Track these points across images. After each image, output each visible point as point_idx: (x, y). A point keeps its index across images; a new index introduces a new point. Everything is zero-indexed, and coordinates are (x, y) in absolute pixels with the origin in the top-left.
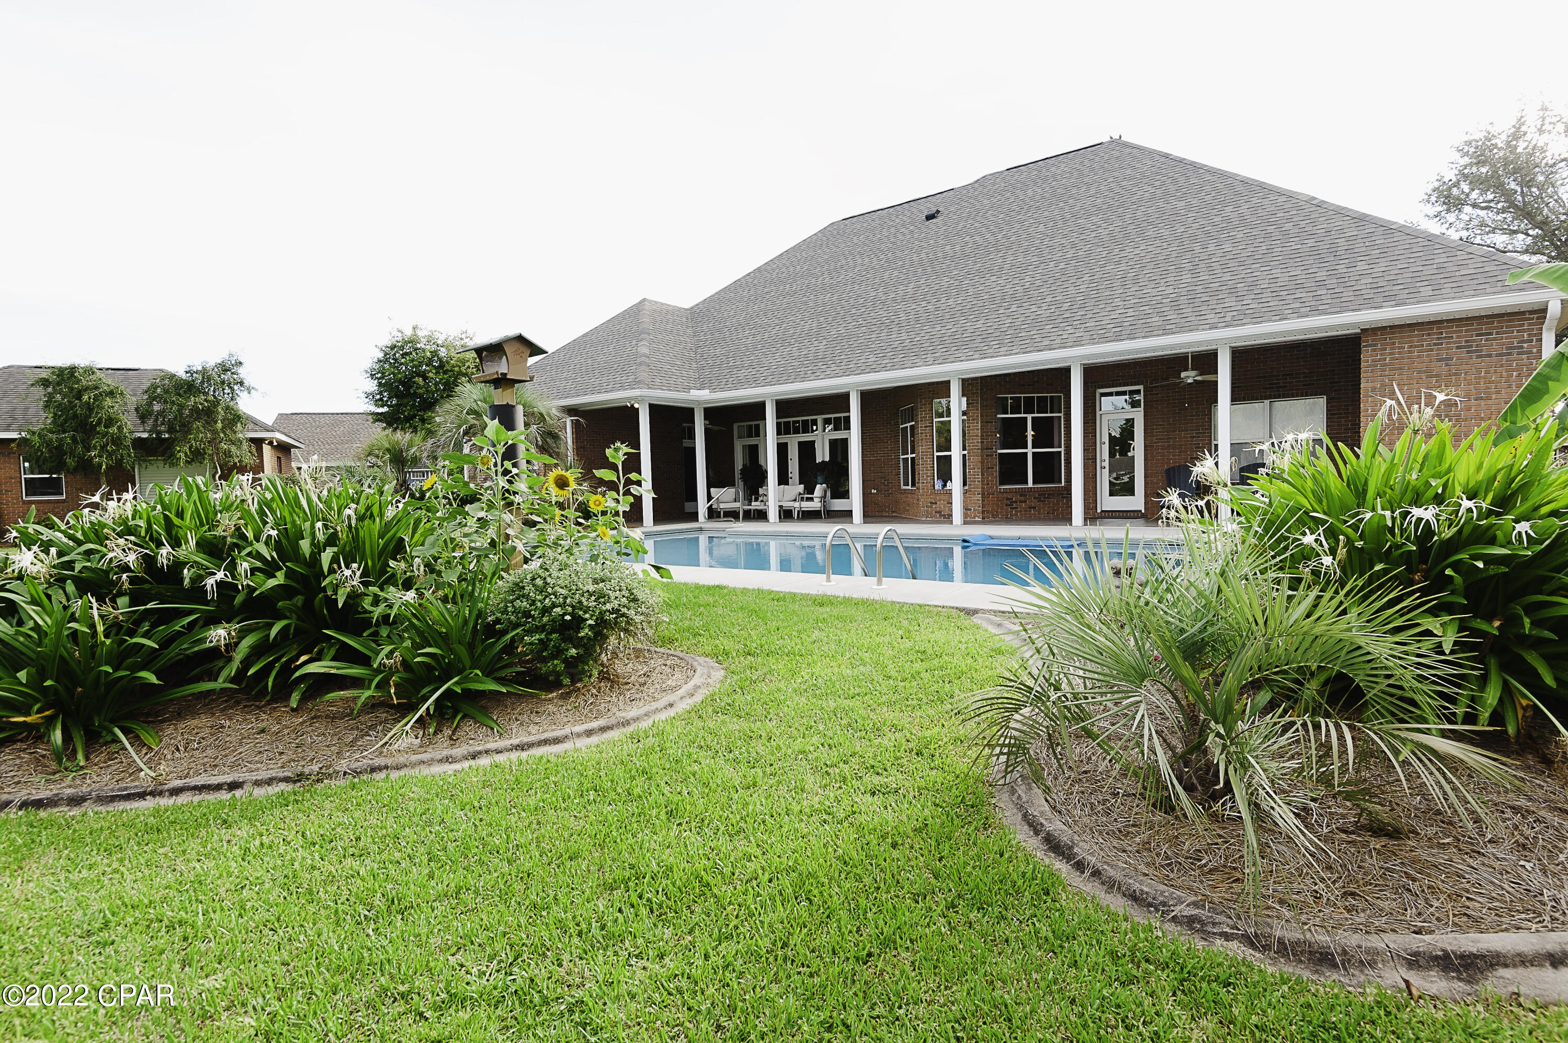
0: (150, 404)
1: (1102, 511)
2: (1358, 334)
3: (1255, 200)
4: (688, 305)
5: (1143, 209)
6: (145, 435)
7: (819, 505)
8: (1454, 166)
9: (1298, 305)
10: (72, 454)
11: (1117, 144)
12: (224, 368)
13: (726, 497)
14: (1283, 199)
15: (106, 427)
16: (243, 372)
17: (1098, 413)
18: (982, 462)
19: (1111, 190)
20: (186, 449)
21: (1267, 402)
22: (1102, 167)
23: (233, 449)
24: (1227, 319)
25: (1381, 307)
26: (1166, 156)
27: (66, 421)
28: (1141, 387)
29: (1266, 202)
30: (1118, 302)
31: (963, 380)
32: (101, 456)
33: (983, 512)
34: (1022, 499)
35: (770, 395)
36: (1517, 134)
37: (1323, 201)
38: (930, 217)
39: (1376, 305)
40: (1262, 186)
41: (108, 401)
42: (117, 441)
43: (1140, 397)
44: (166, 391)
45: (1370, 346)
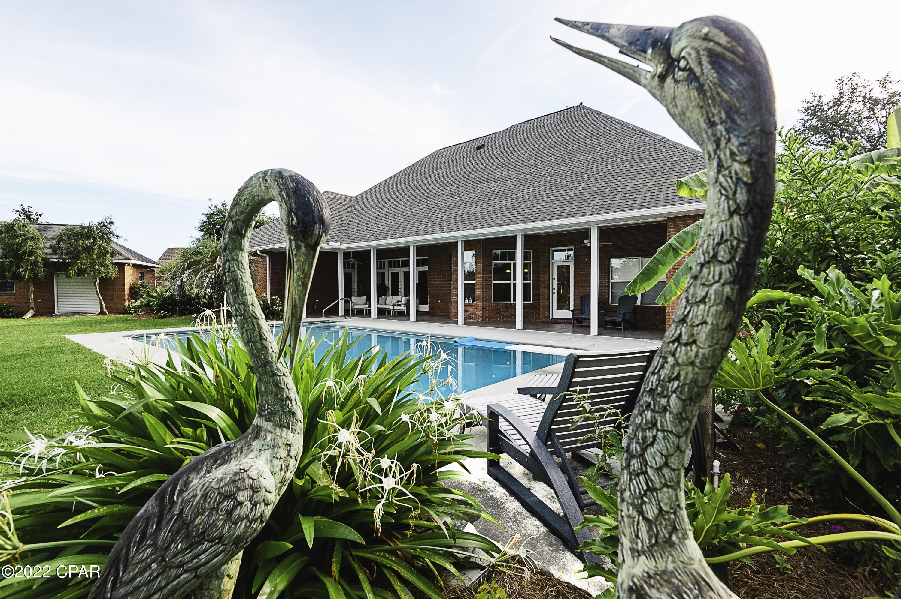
0: (59, 243)
1: (553, 318)
2: (665, 221)
3: (633, 139)
4: (354, 195)
5: (577, 144)
6: (56, 261)
7: (404, 308)
8: (801, 121)
9: (632, 202)
10: (9, 271)
11: (581, 107)
12: (103, 225)
13: (358, 302)
14: (648, 138)
15: (29, 256)
16: (113, 228)
17: (551, 261)
18: (483, 288)
19: (566, 134)
20: (75, 268)
21: (640, 258)
22: (568, 120)
23: (102, 269)
24: (594, 210)
25: (675, 205)
26: (600, 113)
27: (8, 253)
28: (572, 247)
29: (639, 140)
30: (545, 199)
31: (465, 241)
32: (25, 272)
33: (483, 317)
34: (507, 310)
35: (374, 246)
36: (838, 102)
37: (668, 140)
38: (479, 148)
39: (672, 203)
40: (640, 130)
41: (30, 243)
42: (35, 264)
43: (572, 253)
44: (68, 237)
45: (672, 228)
